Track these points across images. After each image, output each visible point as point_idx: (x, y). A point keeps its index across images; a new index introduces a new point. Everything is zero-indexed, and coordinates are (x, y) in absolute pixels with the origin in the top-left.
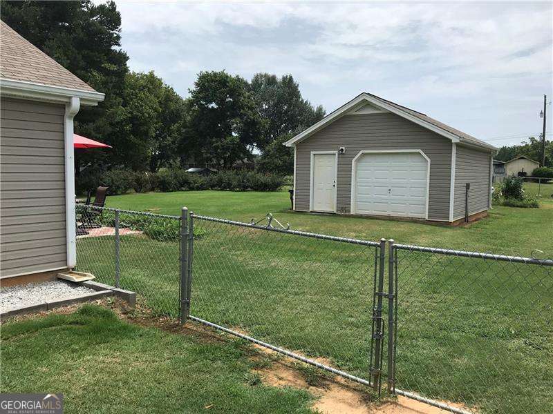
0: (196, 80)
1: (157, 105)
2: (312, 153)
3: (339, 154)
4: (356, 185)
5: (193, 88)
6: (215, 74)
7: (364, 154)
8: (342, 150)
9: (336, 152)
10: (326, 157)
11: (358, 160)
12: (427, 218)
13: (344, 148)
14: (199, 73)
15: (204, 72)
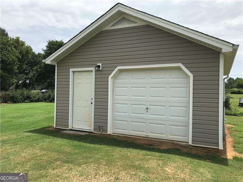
0: (47, 44)
1: (18, 54)
2: (71, 70)
3: (96, 71)
4: (113, 103)
5: (45, 48)
6: (56, 41)
7: (121, 71)
8: (99, 66)
9: (93, 69)
10: (84, 74)
11: (115, 77)
12: (190, 143)
13: (100, 64)
14: (48, 41)
15: (51, 40)
